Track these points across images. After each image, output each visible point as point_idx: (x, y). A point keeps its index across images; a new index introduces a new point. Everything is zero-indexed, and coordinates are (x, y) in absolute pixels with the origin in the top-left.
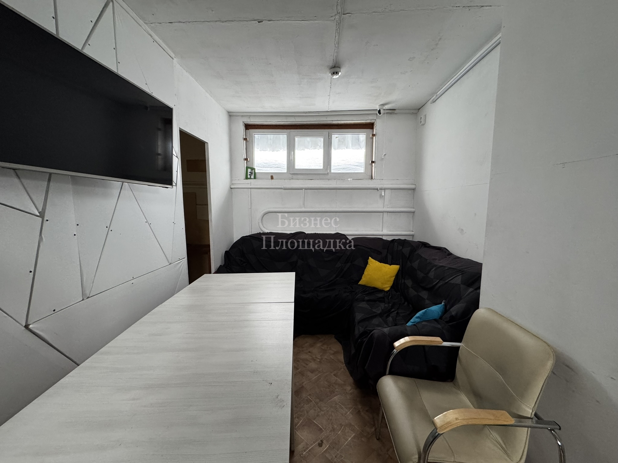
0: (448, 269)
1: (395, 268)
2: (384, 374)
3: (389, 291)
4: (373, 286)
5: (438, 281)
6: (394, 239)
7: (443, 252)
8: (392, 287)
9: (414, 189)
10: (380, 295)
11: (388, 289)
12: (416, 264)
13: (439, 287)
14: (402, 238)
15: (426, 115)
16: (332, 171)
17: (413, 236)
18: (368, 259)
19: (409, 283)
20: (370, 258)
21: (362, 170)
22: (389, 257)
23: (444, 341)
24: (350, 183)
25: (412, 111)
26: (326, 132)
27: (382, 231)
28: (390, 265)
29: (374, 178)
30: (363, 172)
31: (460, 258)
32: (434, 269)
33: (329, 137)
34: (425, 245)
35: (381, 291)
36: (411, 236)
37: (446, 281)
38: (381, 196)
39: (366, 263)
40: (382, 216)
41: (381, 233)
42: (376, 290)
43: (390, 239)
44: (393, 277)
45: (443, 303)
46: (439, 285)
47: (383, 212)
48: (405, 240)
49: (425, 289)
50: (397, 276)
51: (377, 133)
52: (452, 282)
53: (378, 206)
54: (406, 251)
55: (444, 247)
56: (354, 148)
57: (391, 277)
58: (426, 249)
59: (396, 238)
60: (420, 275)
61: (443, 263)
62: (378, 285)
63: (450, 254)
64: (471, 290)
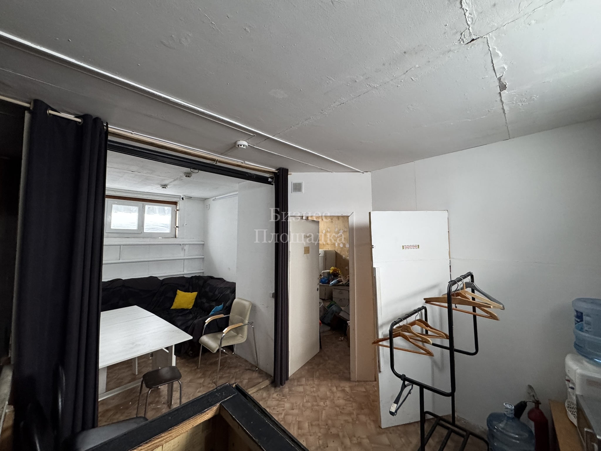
0: (224, 288)
1: (195, 294)
2: (202, 336)
3: (191, 309)
4: (181, 308)
5: (220, 295)
6: (192, 277)
7: (221, 280)
8: (194, 306)
9: (203, 245)
10: (187, 312)
11: (191, 308)
12: (207, 289)
13: (221, 298)
14: (197, 275)
15: (209, 205)
16: (145, 231)
17: (203, 273)
18: (177, 291)
19: (204, 300)
20: (178, 290)
21: (168, 231)
22: (191, 288)
23: (225, 315)
24: (160, 241)
25: (202, 199)
26: (141, 203)
27: (183, 271)
28: (192, 292)
29: (177, 237)
30: (169, 232)
31: (229, 282)
32: (217, 290)
33: (143, 208)
34: (212, 278)
35: (187, 309)
36: (202, 273)
37: (224, 293)
38: (182, 249)
39: (175, 294)
40: (183, 262)
41: (182, 273)
42: (183, 310)
43: (189, 276)
44: (194, 299)
45: (223, 304)
46: (221, 296)
47: (184, 259)
48: (199, 276)
49: (213, 301)
50: (196, 298)
51: (180, 208)
52: (226, 293)
53: (181, 255)
54: (201, 282)
55: (221, 277)
56: (161, 214)
57: (192, 300)
58: (212, 280)
59: (194, 275)
60: (211, 294)
61: (222, 286)
62: (185, 306)
63: (225, 281)
64: (233, 294)
